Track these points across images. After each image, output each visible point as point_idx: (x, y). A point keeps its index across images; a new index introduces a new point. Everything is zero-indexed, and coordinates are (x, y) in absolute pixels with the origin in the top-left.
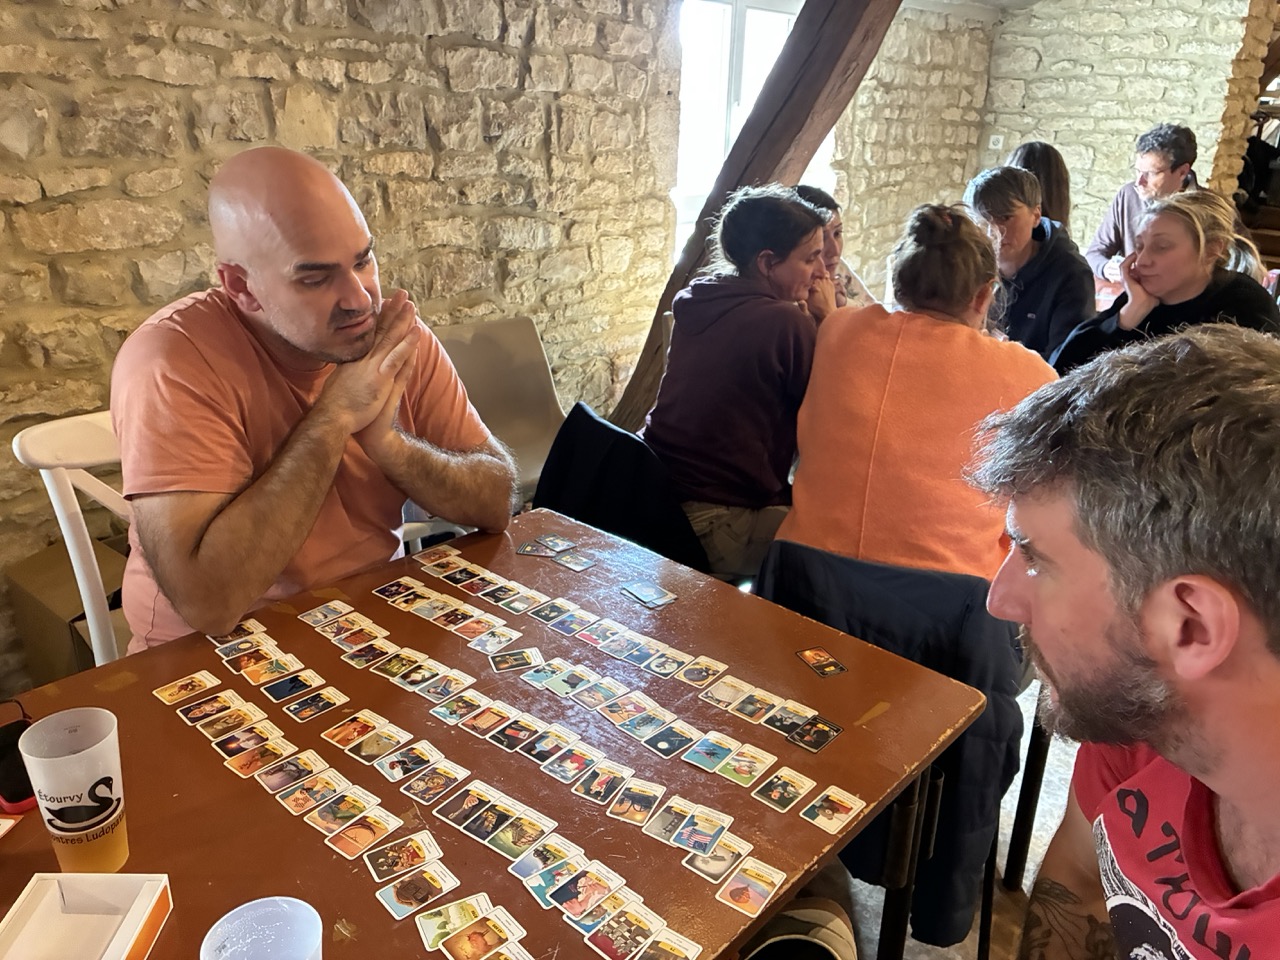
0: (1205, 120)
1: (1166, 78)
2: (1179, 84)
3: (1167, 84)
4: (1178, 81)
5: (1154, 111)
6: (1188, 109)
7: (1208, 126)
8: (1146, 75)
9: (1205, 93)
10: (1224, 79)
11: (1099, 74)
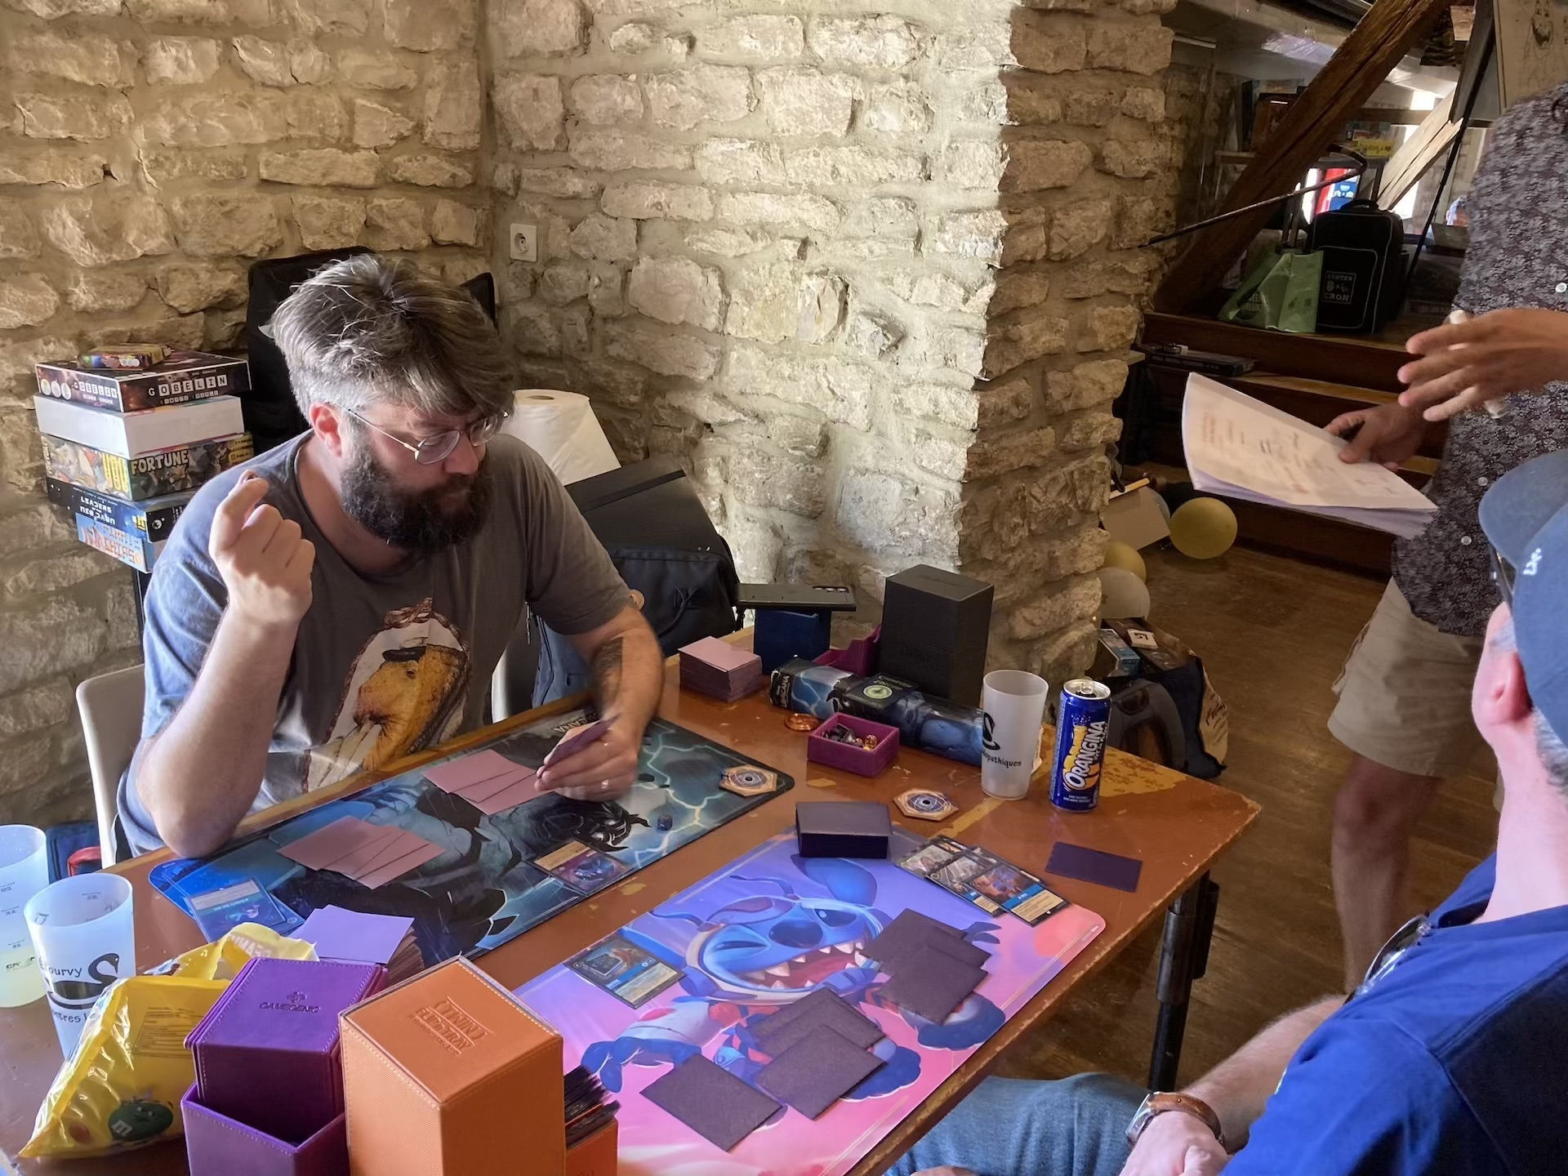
0: (959, 200)
1: (855, 72)
2: (883, 89)
3: (858, 90)
4: (883, 82)
5: (835, 172)
6: (913, 168)
7: (966, 220)
8: (811, 65)
9: (952, 117)
10: (994, 71)
11: (706, 62)
